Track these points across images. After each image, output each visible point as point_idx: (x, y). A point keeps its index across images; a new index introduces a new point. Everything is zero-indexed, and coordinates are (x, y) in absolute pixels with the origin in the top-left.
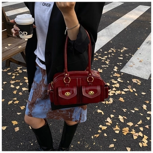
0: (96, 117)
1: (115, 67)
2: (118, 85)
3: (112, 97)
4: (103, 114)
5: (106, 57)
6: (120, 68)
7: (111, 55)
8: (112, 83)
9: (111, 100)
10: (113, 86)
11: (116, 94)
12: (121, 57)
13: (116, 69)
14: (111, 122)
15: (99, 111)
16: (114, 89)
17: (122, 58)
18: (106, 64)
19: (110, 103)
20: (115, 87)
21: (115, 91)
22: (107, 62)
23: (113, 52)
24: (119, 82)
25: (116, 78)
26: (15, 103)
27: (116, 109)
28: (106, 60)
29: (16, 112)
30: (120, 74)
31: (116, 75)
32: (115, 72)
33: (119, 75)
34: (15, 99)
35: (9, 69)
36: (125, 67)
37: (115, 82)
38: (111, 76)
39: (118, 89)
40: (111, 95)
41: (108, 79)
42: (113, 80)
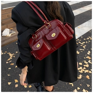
2: (87, 66)
5: (84, 43)
8: (84, 64)
9: (81, 76)
10: (85, 66)
11: (85, 72)
13: (89, 53)
19: (79, 78)
21: (85, 70)
22: (84, 47)
24: (89, 64)
31: (88, 57)
32: (88, 55)
33: (90, 58)
37: (86, 63)
38: (85, 58)
39: (87, 68)
40: (81, 72)
41: (82, 60)
42: (85, 61)
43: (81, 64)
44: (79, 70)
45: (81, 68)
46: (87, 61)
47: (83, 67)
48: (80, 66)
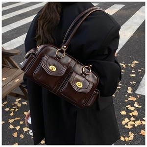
1: (129, 88)
2: (136, 113)
3: (132, 130)
6: (135, 88)
8: (128, 111)
9: (132, 135)
10: (131, 114)
11: (136, 126)
12: (133, 73)
13: (130, 90)
16: (132, 119)
17: (134, 75)
20: (133, 116)
21: (134, 121)
24: (136, 109)
25: (132, 103)
30: (136, 97)
31: (131, 98)
33: (135, 99)
36: (140, 87)
37: (132, 109)
38: (126, 101)
39: (137, 118)
40: (130, 127)
41: (123, 106)
42: (129, 106)
43: (123, 113)
44: (124, 125)
45: (127, 120)
47: (129, 117)
48: (125, 116)
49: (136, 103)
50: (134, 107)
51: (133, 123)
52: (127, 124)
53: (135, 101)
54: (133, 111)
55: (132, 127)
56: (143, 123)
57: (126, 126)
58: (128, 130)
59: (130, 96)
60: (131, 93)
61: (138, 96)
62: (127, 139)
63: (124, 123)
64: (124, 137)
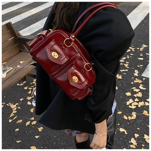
0: (119, 138)
1: (136, 71)
2: (140, 95)
3: (135, 110)
4: (126, 133)
5: (124, 58)
6: (141, 71)
7: (130, 56)
8: (133, 93)
9: (134, 115)
10: (135, 96)
11: (139, 106)
12: (141, 57)
13: (136, 73)
14: (136, 144)
15: (122, 130)
16: (137, 100)
17: (142, 59)
18: (125, 68)
19: (133, 118)
20: (138, 97)
21: (138, 102)
22: (126, 65)
23: (131, 52)
24: (141, 91)
25: (137, 86)
26: (33, 124)
27: (140, 126)
28: (125, 63)
29: (34, 136)
30: (142, 80)
31: (137, 81)
32: (136, 77)
34: (33, 119)
35: (25, 82)
36: (146, 70)
37: (137, 90)
38: (132, 83)
39: (140, 99)
40: (133, 107)
41: (129, 87)
42: (134, 88)
43: (128, 94)
44: (128, 105)
45: (131, 101)
46: (138, 88)
47: (134, 98)
48: (129, 97)
49: (141, 85)
50: (139, 89)
51: (136, 104)
52: (131, 104)
53: (141, 83)
54: (138, 93)
55: (135, 107)
56: (147, 104)
57: (130, 107)
58: (132, 110)
59: (136, 79)
60: (137, 75)
61: (144, 79)
62: (130, 118)
63: (128, 103)
64: (128, 116)
